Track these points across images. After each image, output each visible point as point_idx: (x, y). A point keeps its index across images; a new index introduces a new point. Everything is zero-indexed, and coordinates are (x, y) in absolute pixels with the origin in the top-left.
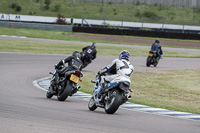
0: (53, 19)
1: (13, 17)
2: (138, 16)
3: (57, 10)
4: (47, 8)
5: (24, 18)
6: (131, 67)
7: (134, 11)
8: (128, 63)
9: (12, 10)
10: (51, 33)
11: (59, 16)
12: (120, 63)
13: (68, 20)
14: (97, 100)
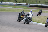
0: (25, 4)
1: (15, 3)
2: (45, 3)
3: (26, 2)
4: (23, 1)
5: (18, 3)
6: (32, 14)
7: (44, 2)
8: (32, 13)
9: (15, 2)
10: (24, 7)
11: (26, 3)
12: (30, 13)
13: (28, 4)
14: (25, 21)
